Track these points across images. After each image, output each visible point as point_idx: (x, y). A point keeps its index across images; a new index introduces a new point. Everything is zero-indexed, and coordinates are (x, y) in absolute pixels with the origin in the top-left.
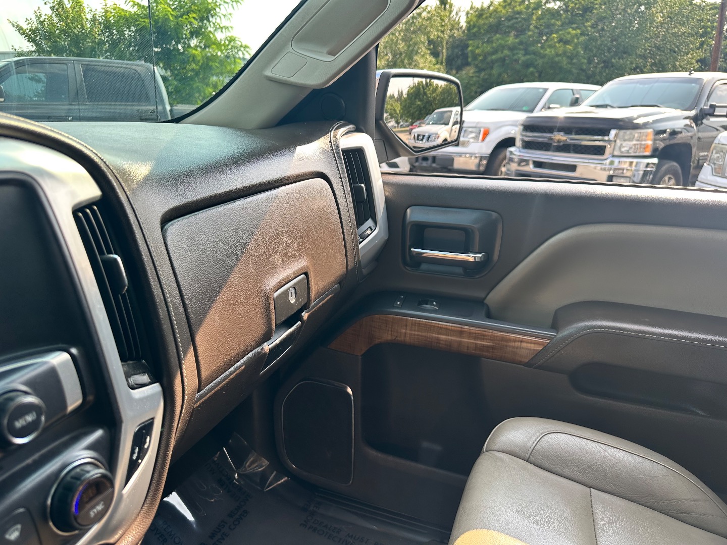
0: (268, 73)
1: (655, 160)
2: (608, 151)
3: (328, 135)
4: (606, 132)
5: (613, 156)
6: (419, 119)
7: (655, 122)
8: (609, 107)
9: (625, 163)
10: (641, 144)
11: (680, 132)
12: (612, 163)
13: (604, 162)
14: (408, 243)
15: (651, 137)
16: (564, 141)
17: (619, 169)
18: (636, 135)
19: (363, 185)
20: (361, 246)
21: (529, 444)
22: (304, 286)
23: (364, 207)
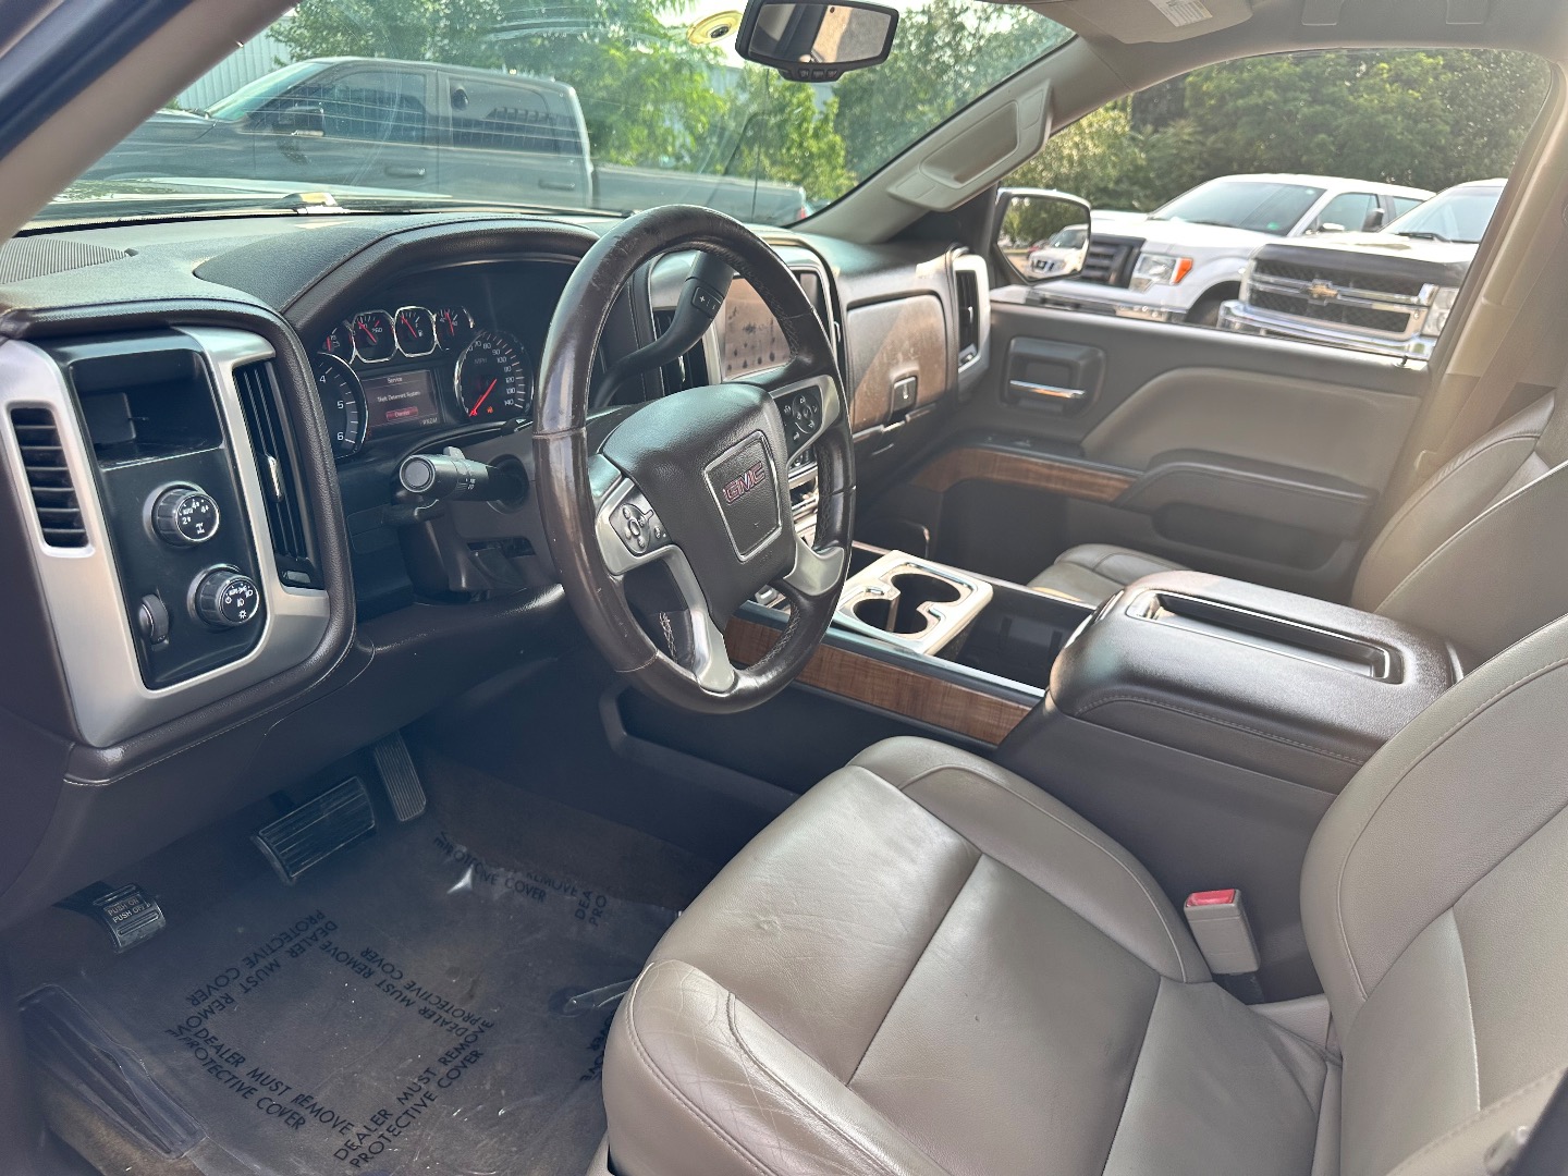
0: (892, 190)
2: (1413, 324)
3: (943, 256)
4: (1414, 289)
5: (1422, 335)
8: (1435, 240)
12: (1418, 348)
14: (1008, 376)
16: (1330, 297)
19: (970, 309)
20: (960, 370)
21: (1097, 560)
22: (913, 388)
23: (968, 330)
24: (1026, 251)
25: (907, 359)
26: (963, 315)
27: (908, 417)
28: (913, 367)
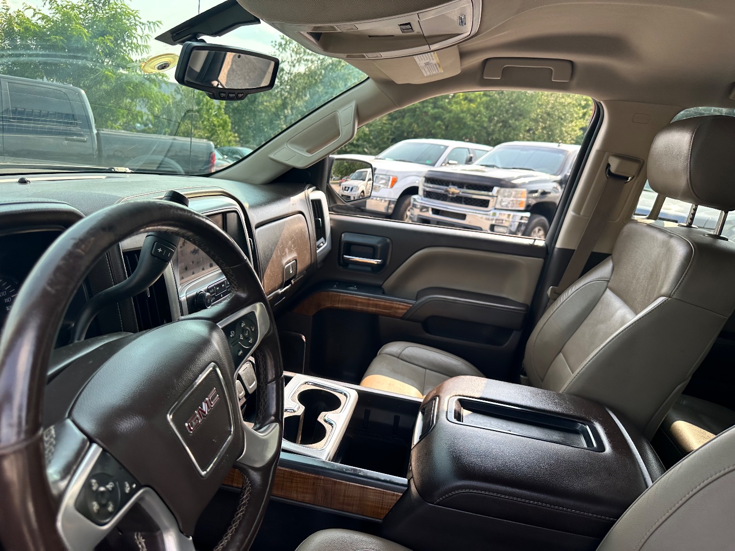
0: (272, 156)
1: (528, 214)
2: (491, 204)
3: (304, 192)
4: (489, 189)
5: (495, 209)
6: (346, 175)
7: (530, 183)
8: (495, 168)
9: (504, 215)
10: (517, 201)
11: (549, 193)
12: (494, 214)
13: (488, 213)
14: (342, 253)
15: (525, 195)
16: (457, 194)
17: (499, 220)
18: (514, 193)
19: (320, 219)
20: (318, 251)
21: (399, 351)
22: (295, 266)
23: (320, 230)
24: (339, 181)
25: (290, 251)
26: (317, 222)
27: (293, 282)
28: (294, 255)
